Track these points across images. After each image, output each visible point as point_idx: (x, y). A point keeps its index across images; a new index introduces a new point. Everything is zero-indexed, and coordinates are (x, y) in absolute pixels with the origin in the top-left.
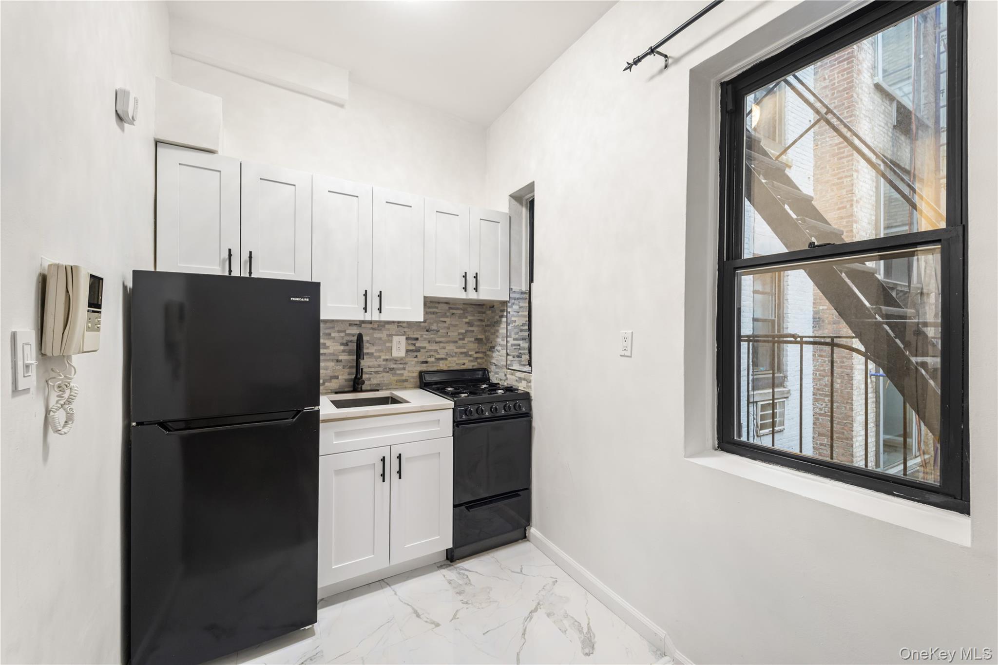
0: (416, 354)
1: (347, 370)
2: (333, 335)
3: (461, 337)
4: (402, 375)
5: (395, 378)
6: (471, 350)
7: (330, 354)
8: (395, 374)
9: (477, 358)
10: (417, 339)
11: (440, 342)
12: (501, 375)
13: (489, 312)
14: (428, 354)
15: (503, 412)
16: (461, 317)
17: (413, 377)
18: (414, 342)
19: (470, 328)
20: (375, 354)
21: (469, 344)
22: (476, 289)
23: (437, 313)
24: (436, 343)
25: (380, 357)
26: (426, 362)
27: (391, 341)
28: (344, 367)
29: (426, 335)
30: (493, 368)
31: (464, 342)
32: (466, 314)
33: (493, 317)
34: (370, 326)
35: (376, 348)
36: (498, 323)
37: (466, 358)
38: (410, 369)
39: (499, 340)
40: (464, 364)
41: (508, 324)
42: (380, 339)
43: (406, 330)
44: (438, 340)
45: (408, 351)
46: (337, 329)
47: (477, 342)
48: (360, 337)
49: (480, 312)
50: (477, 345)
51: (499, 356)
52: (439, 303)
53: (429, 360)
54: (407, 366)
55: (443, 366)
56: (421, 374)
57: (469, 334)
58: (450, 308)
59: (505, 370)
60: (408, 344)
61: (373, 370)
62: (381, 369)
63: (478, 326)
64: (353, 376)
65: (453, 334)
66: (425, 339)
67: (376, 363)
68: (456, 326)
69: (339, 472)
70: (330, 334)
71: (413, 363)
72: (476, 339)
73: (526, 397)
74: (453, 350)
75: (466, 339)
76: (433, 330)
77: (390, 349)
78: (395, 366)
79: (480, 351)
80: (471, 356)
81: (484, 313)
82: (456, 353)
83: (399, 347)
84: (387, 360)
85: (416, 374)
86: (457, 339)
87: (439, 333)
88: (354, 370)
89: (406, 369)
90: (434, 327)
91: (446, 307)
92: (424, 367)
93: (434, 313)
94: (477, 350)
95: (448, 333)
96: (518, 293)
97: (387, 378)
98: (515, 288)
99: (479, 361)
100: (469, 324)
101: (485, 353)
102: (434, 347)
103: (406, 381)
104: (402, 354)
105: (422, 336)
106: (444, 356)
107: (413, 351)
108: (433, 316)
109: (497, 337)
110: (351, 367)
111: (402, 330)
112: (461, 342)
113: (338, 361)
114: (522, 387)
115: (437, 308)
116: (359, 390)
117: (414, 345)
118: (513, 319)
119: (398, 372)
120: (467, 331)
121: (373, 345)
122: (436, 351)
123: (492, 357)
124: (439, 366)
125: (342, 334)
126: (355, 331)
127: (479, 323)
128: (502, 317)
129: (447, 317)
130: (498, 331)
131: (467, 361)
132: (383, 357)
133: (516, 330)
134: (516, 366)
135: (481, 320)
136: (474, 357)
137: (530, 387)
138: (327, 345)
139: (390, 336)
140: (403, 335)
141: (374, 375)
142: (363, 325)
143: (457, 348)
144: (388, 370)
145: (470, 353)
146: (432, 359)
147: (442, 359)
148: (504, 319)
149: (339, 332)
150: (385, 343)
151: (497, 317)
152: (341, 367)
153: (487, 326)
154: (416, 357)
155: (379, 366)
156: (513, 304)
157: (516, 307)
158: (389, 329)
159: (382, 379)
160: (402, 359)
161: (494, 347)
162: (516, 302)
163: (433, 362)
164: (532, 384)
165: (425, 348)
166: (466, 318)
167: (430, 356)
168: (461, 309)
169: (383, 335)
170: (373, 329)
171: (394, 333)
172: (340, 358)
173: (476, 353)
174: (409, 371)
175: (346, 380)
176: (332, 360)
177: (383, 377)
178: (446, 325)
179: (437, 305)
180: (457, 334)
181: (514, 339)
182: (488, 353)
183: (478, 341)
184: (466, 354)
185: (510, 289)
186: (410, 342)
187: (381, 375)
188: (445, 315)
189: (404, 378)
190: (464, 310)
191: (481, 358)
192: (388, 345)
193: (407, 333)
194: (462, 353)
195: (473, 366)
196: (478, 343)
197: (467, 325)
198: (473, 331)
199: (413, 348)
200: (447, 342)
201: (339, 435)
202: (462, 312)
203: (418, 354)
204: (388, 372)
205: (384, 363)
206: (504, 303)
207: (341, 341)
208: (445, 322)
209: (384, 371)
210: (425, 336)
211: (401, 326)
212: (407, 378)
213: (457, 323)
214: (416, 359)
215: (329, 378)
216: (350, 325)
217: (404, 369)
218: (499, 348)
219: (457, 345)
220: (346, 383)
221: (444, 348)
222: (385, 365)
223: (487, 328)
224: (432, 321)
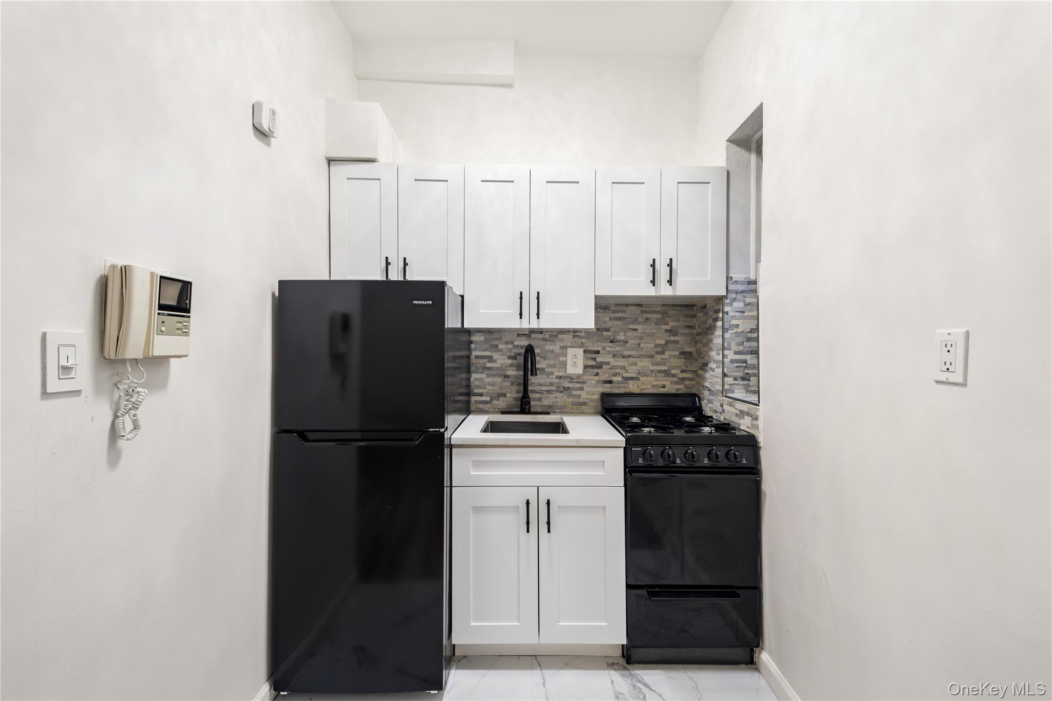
0: (596, 371)
1: (515, 388)
2: (500, 347)
3: (659, 349)
4: (579, 396)
5: (571, 400)
6: (675, 368)
7: (498, 369)
8: (570, 395)
9: (683, 379)
10: (598, 352)
11: (630, 356)
12: (716, 405)
13: (700, 315)
14: (613, 371)
15: (706, 461)
16: (658, 322)
17: (593, 400)
18: (594, 356)
19: (673, 338)
20: (546, 370)
21: (672, 360)
22: (670, 282)
23: (624, 318)
24: (623, 357)
25: (552, 373)
26: (610, 382)
27: (565, 355)
28: (512, 384)
29: (610, 347)
30: (706, 393)
31: (663, 356)
32: (667, 319)
33: (705, 322)
34: (541, 336)
35: (547, 362)
36: (712, 328)
37: (667, 378)
38: (588, 389)
39: (713, 354)
40: (664, 387)
41: (724, 330)
42: (552, 351)
43: (583, 340)
44: (626, 353)
45: (586, 367)
46: (504, 340)
47: (683, 356)
48: (530, 350)
49: (687, 316)
50: (683, 361)
51: (713, 378)
52: (627, 305)
53: (614, 379)
54: (585, 386)
55: (633, 387)
56: (605, 396)
57: (671, 346)
58: (643, 312)
59: (721, 398)
60: (586, 358)
61: (544, 388)
62: (553, 388)
63: (685, 335)
64: (521, 395)
65: (648, 346)
66: (609, 352)
67: (548, 381)
68: (652, 335)
69: (477, 509)
70: (497, 346)
71: (593, 382)
72: (682, 353)
73: (751, 443)
74: (648, 367)
75: (666, 352)
76: (620, 341)
77: (564, 364)
78: (570, 385)
79: (688, 369)
80: (674, 376)
81: (694, 316)
82: (652, 371)
83: (575, 362)
84: (560, 377)
85: (597, 397)
86: (654, 353)
87: (627, 345)
88: (522, 388)
89: (585, 389)
90: (621, 337)
91: (637, 310)
92: (607, 389)
93: (620, 319)
94: (684, 368)
95: (640, 344)
96: (743, 283)
97: (560, 399)
98: (735, 276)
99: (687, 382)
100: (671, 332)
101: (695, 372)
102: (621, 362)
103: (585, 404)
104: (579, 370)
105: (604, 348)
106: (634, 375)
107: (594, 365)
108: (620, 323)
109: (711, 349)
110: (519, 384)
111: (579, 341)
112: (659, 357)
113: (506, 376)
114: (745, 424)
115: (624, 312)
116: (527, 411)
117: (595, 359)
118: (734, 322)
119: (574, 393)
120: (667, 342)
121: (545, 359)
122: (624, 368)
123: (704, 379)
124: (628, 387)
125: (510, 346)
126: (524, 342)
127: (686, 331)
128: (716, 320)
129: (639, 323)
130: (711, 341)
131: (669, 383)
132: (556, 374)
133: (739, 339)
134: (739, 394)
135: (690, 327)
136: (679, 378)
137: (756, 427)
138: (494, 358)
139: (564, 348)
140: (580, 347)
141: (546, 394)
142: (533, 335)
143: (653, 364)
144: (561, 389)
145: (673, 372)
146: (619, 379)
147: (632, 378)
148: (719, 324)
149: (506, 343)
150: (558, 355)
151: (710, 321)
152: (509, 384)
153: (698, 334)
154: (597, 374)
155: (552, 384)
156: (734, 300)
157: (738, 305)
158: (562, 340)
159: (554, 400)
160: (579, 376)
161: (706, 364)
162: (740, 297)
163: (619, 382)
164: (761, 423)
165: (608, 363)
166: (667, 324)
167: (616, 375)
168: (659, 312)
169: (556, 347)
170: (544, 339)
171: (569, 344)
172: (508, 373)
173: (682, 372)
174: (587, 392)
175: (515, 399)
176: (499, 376)
177: (556, 397)
178: (636, 334)
179: (624, 308)
180: (653, 345)
181: (736, 353)
182: (700, 372)
183: (686, 355)
184: (667, 373)
185: (728, 278)
186: (589, 355)
187: (554, 396)
188: (635, 321)
189: (581, 400)
190: (664, 313)
191: (689, 379)
192: (561, 359)
193: (586, 345)
194: (660, 371)
195: (677, 390)
196: (685, 358)
197: (668, 334)
198: (677, 342)
199: (593, 363)
200: (638, 357)
201: (477, 464)
202: (660, 316)
203: (599, 371)
204: (562, 392)
205: (557, 380)
206: (719, 300)
207: (509, 354)
208: (636, 330)
209: (557, 391)
210: (608, 349)
211: (578, 336)
212: (586, 401)
213: (654, 331)
214: (596, 378)
215: (496, 395)
216: (519, 335)
217: (582, 389)
218: (712, 365)
219: (654, 360)
220: (514, 403)
221: (635, 364)
222: (558, 383)
223: (698, 338)
224: (617, 330)
